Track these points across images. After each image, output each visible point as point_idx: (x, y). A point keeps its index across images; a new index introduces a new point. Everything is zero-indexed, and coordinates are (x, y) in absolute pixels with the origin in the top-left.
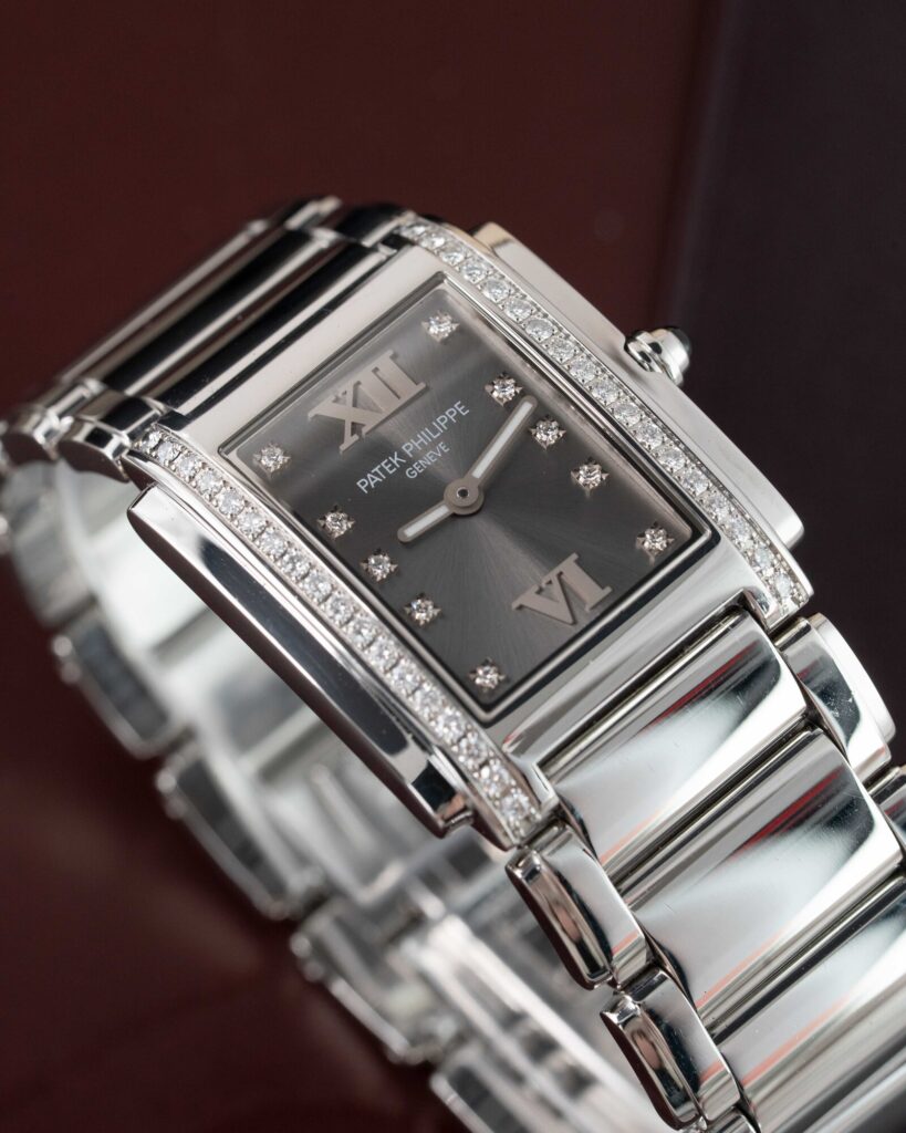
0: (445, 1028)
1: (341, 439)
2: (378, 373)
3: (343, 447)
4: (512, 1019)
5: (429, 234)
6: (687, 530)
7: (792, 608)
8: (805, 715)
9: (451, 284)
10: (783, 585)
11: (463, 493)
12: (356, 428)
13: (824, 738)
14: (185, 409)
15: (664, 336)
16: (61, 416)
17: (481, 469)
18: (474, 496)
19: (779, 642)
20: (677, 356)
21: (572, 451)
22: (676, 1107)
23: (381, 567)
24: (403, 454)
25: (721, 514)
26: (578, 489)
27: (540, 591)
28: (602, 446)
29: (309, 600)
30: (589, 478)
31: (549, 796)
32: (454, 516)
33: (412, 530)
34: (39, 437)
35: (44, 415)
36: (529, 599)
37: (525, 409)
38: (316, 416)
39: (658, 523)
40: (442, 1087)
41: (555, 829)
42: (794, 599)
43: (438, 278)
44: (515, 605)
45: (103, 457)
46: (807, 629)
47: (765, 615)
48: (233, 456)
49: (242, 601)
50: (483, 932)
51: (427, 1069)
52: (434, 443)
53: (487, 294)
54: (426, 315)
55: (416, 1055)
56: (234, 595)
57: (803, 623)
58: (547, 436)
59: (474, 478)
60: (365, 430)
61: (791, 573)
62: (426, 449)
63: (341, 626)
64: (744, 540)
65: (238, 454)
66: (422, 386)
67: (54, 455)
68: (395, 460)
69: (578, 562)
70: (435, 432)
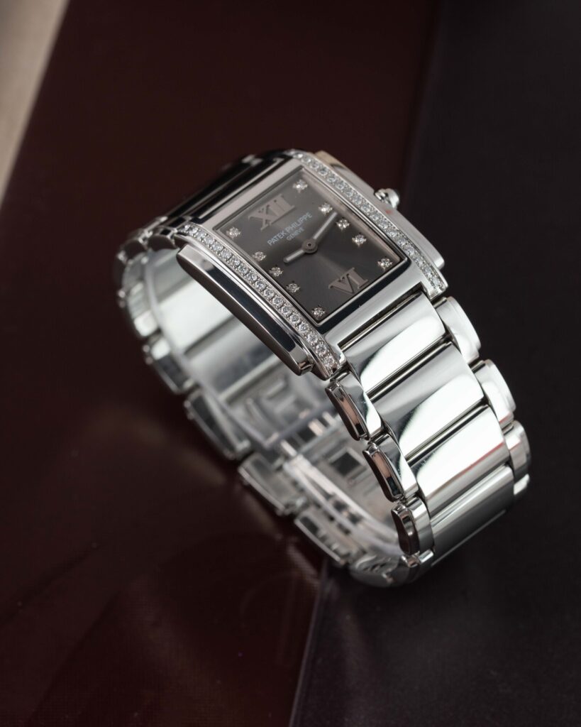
0: (299, 502)
1: (261, 226)
2: (277, 202)
3: (262, 229)
4: (328, 496)
5: (297, 154)
6: (398, 259)
7: (440, 292)
8: (444, 336)
9: (306, 170)
10: (436, 282)
11: (310, 245)
12: (267, 221)
13: (452, 346)
14: (201, 217)
15: (389, 191)
16: (149, 232)
17: (316, 236)
18: (313, 246)
19: (436, 305)
20: (395, 199)
21: (353, 231)
22: (394, 495)
23: (277, 272)
24: (285, 232)
25: (411, 253)
26: (355, 244)
27: (340, 281)
28: (365, 228)
29: (248, 282)
30: (358, 241)
31: (342, 360)
32: (305, 254)
33: (289, 259)
34: (141, 240)
35: (143, 232)
36: (336, 284)
37: (334, 215)
38: (252, 218)
39: (386, 256)
40: (299, 523)
41: (345, 374)
42: (441, 288)
43: (300, 167)
44: (329, 286)
45: (167, 239)
46: (446, 301)
47: (430, 294)
48: (219, 231)
49: (221, 285)
50: (315, 464)
51: (292, 517)
52: (297, 228)
53: (320, 173)
54: (296, 181)
55: (288, 512)
56: (218, 282)
57: (444, 299)
58: (343, 225)
59: (314, 240)
60: (270, 223)
61: (439, 278)
62: (295, 230)
63: (261, 292)
64: (421, 263)
65: (221, 230)
66: (293, 207)
67: (146, 248)
68: (283, 233)
69: (355, 270)
70: (299, 223)
